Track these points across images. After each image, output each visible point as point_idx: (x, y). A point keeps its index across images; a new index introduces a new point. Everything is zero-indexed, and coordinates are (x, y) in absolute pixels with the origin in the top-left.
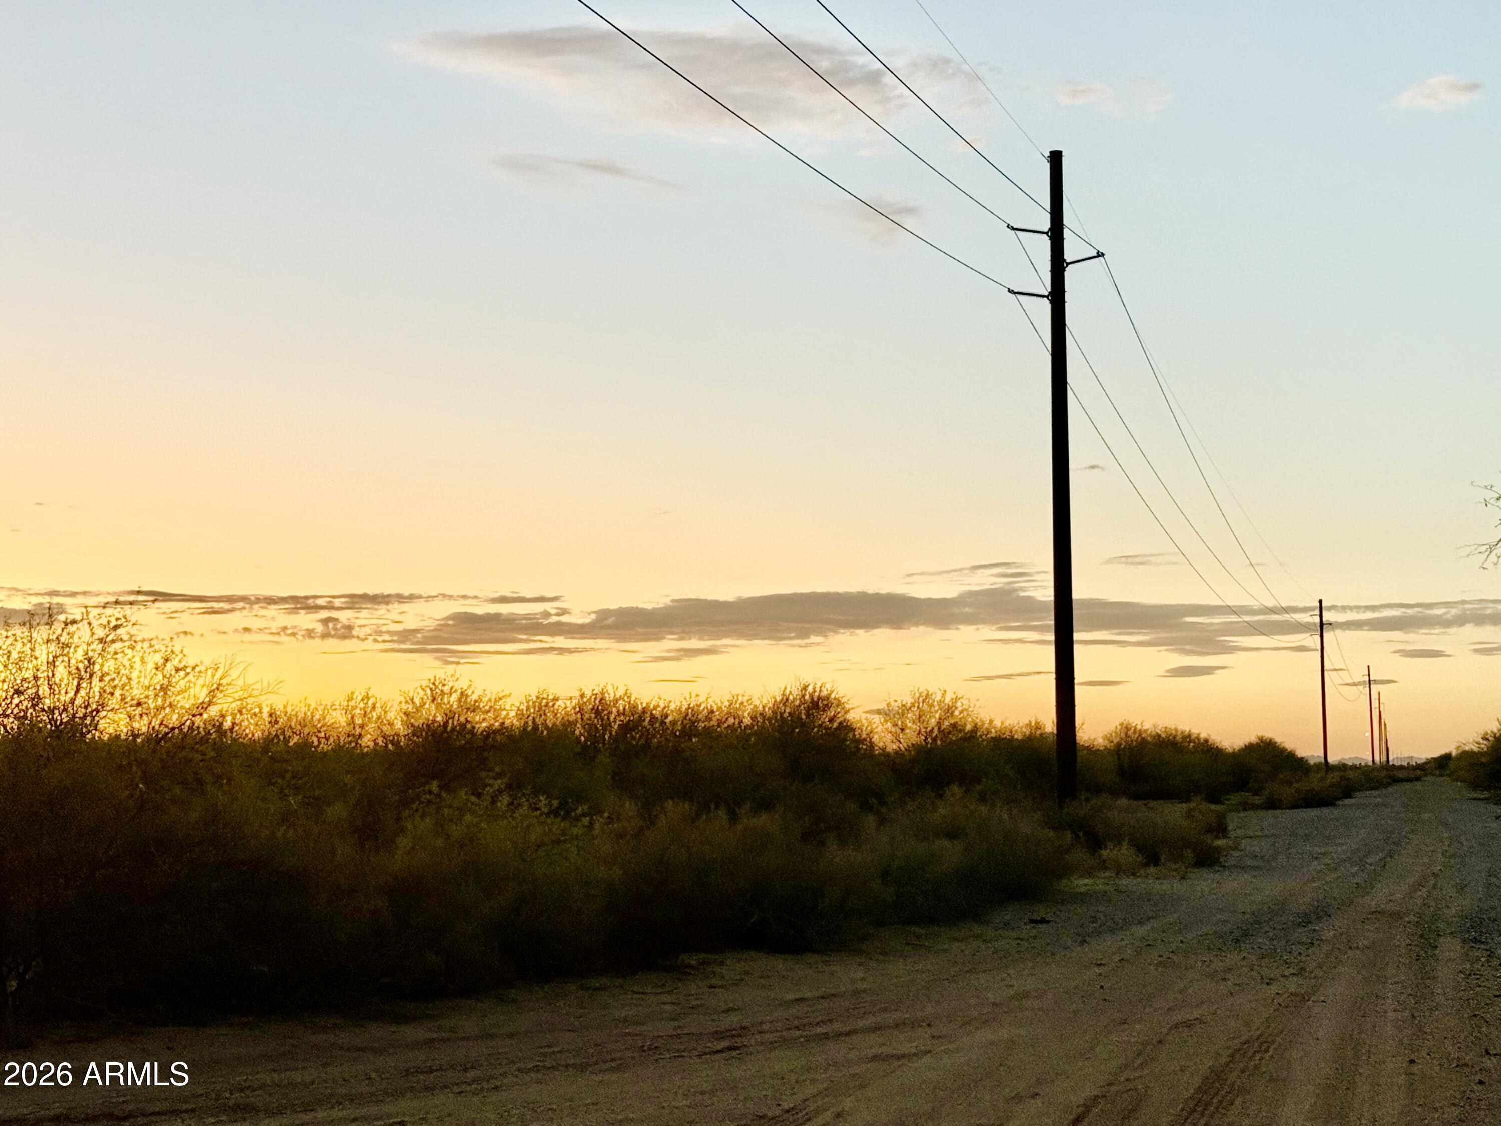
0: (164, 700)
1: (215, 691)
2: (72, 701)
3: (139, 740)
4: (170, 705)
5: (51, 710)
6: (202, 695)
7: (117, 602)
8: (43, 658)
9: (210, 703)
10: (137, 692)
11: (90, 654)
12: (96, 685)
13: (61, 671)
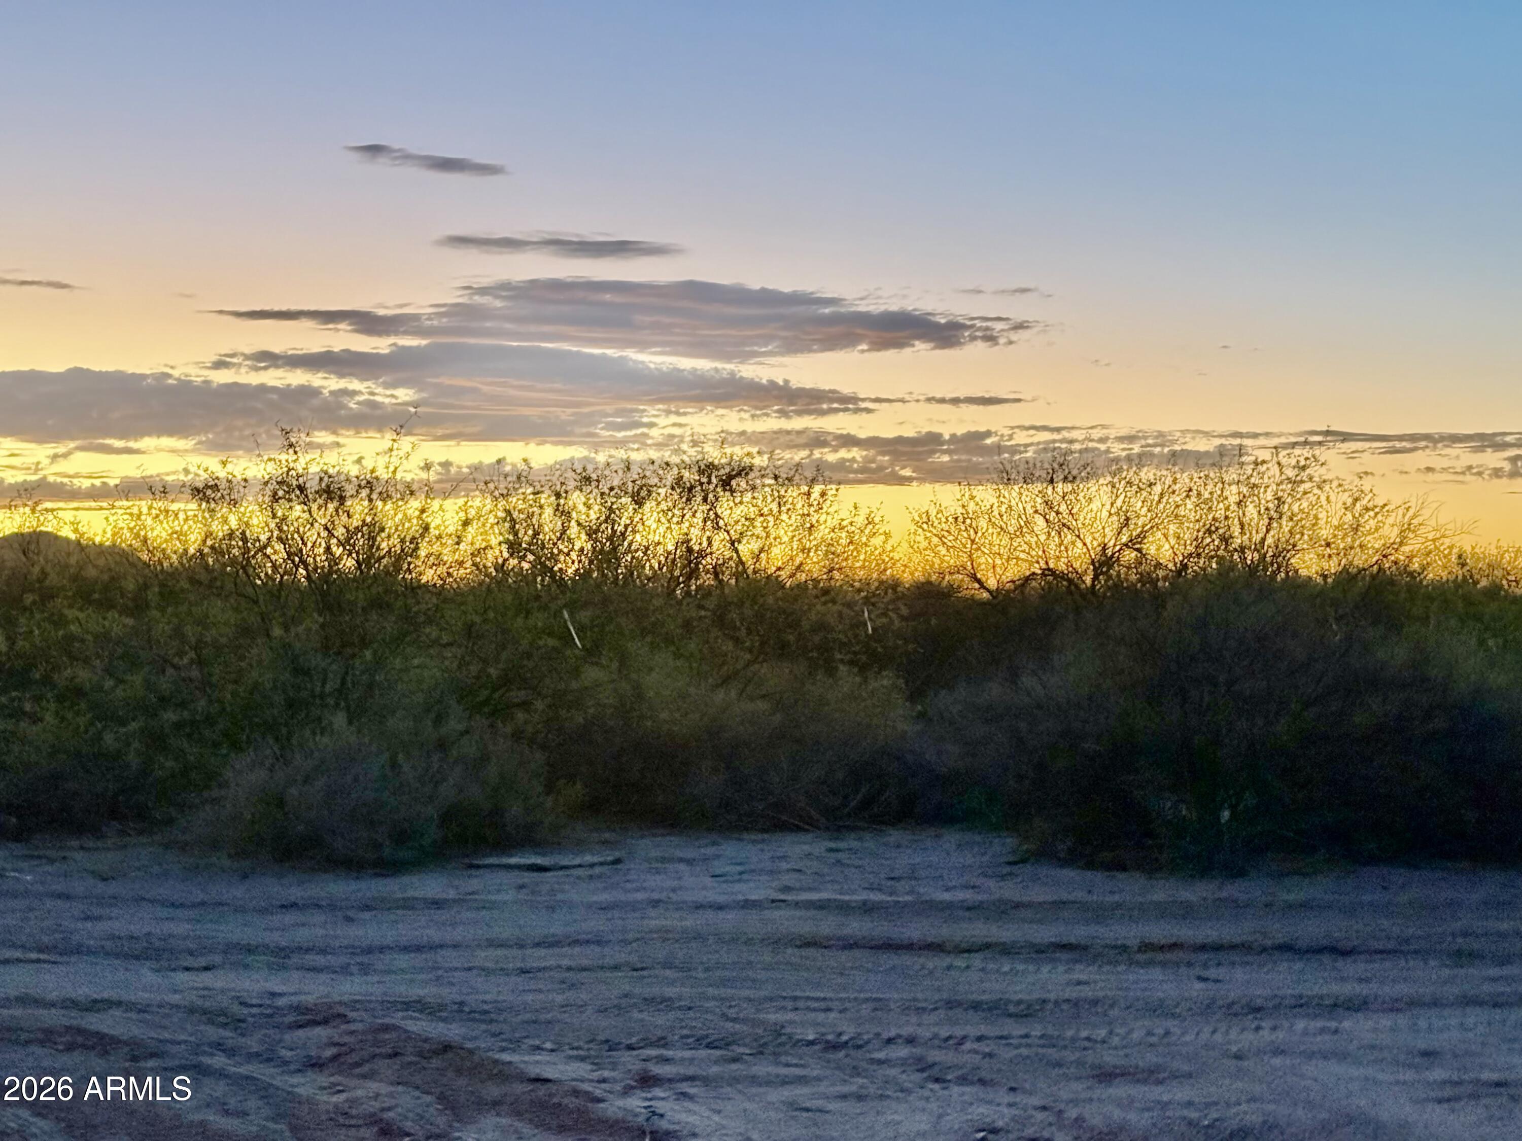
0: (1354, 541)
1: (1406, 530)
2: (1263, 540)
3: (1330, 580)
4: (1361, 546)
5: (1242, 549)
6: (1393, 534)
7: (1306, 443)
8: (1233, 499)
9: (1401, 544)
10: (1325, 533)
11: (1280, 494)
12: (1286, 525)
13: (1251, 510)
